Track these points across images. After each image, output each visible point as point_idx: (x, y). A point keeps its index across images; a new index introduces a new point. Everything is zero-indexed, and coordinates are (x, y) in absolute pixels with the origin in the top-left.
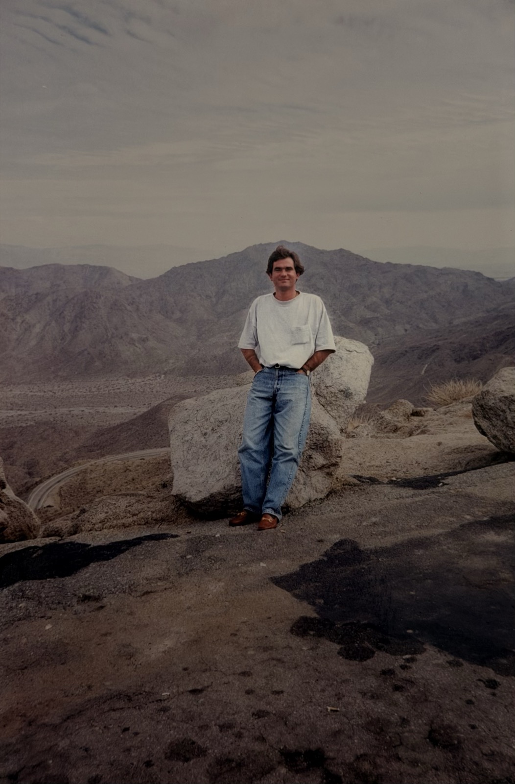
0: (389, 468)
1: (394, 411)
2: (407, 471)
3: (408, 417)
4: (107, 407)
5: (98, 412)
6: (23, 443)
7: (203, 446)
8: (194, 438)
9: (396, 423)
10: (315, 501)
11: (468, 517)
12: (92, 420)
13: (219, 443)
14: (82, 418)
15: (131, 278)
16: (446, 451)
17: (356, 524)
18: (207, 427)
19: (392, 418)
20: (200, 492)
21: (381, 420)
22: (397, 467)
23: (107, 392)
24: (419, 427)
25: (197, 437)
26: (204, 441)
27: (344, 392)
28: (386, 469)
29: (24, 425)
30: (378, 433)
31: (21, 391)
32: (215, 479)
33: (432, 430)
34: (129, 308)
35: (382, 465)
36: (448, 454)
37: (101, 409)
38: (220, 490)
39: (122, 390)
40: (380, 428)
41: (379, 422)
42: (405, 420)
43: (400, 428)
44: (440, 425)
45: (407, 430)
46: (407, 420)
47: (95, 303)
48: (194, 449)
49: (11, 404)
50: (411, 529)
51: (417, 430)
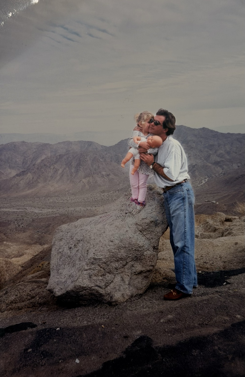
0: (202, 261)
1: (215, 219)
2: (213, 264)
3: (223, 222)
4: (91, 207)
5: (87, 209)
6: (54, 224)
7: (68, 256)
8: (64, 251)
9: (215, 226)
10: (135, 296)
11: (239, 316)
12: (85, 213)
13: (77, 255)
14: (80, 212)
15: (102, 146)
16: (239, 250)
17: (156, 321)
18: (72, 243)
19: (213, 223)
20: (61, 289)
21: (206, 224)
22: (207, 260)
23: (91, 200)
24: (228, 230)
25: (66, 250)
26: (69, 253)
27: (154, 222)
28: (199, 261)
29: (55, 216)
30: (205, 232)
31: (53, 200)
32: (70, 281)
33: (234, 232)
34: (101, 160)
35: (198, 258)
36: (240, 252)
37: (89, 208)
38: (72, 288)
39: (98, 199)
40: (206, 229)
41: (206, 225)
42: (221, 224)
43: (218, 229)
44: (239, 229)
45: (221, 231)
46: (222, 224)
47: (86, 158)
48: (63, 258)
49: (49, 206)
50: (194, 328)
51: (226, 231)
